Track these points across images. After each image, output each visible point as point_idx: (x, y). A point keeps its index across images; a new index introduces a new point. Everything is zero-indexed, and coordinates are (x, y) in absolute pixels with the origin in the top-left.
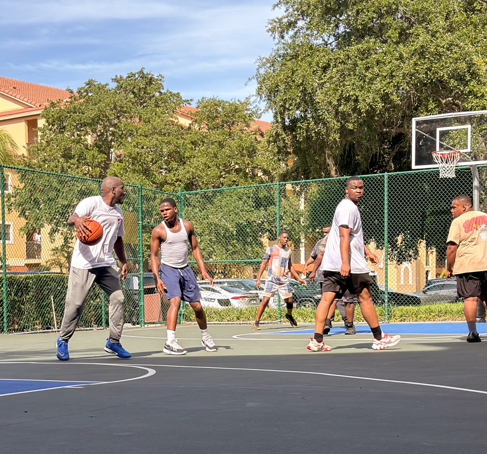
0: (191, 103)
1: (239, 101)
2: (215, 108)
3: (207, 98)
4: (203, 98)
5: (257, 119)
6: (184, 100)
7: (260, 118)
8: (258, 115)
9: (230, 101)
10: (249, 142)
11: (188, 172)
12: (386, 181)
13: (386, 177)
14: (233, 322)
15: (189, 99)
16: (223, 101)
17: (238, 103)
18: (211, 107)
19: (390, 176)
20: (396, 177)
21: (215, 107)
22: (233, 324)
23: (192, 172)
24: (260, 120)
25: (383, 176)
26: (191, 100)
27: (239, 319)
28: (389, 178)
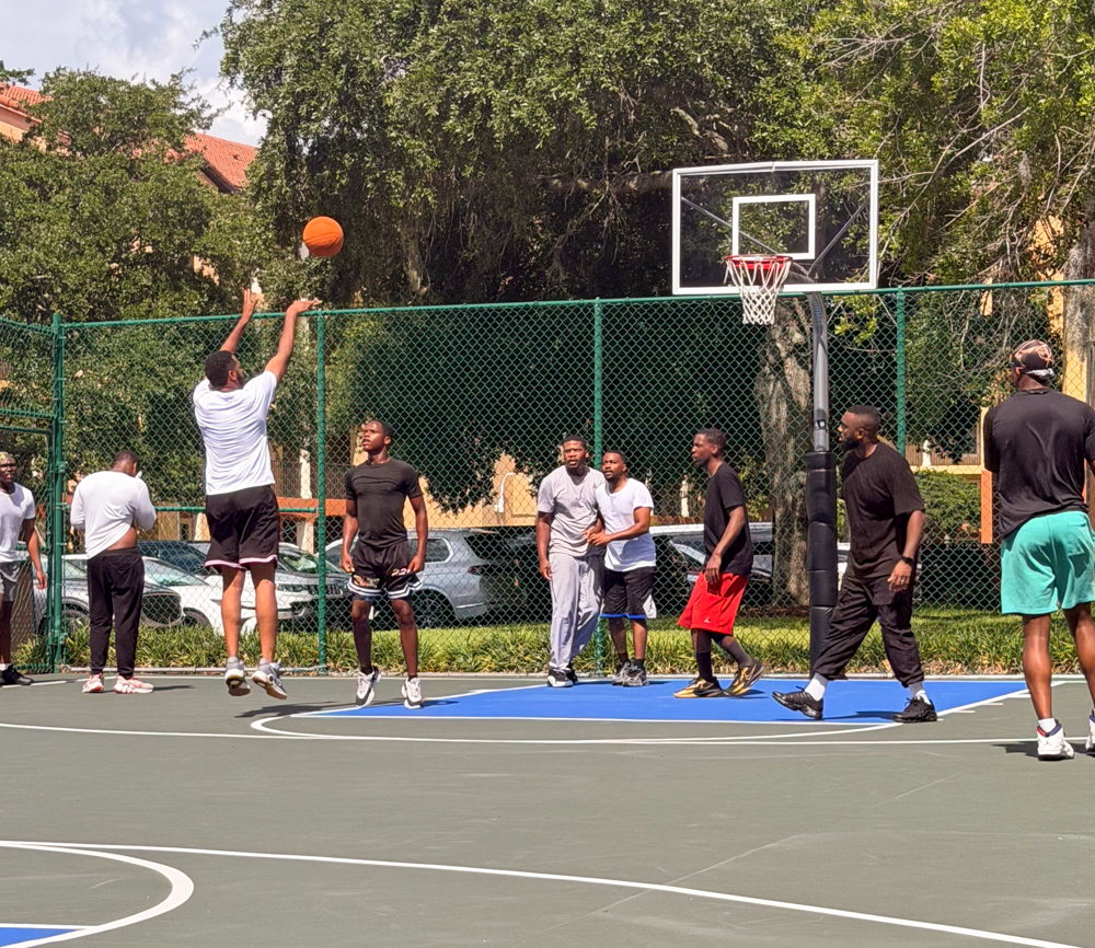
0: (29, 79)
1: (153, 82)
2: (92, 99)
3: (68, 70)
4: (58, 70)
5: (201, 131)
6: (11, 70)
7: (207, 127)
8: (203, 119)
9: (129, 80)
10: (183, 190)
11: (26, 259)
12: (598, 320)
13: (598, 310)
14: (198, 669)
15: (23, 70)
16: (111, 79)
17: (153, 88)
18: (81, 95)
19: (609, 307)
20: (624, 309)
21: (92, 95)
22: (199, 673)
23: (38, 259)
24: (208, 133)
25: (591, 305)
26: (30, 73)
27: (214, 661)
28: (604, 311)
